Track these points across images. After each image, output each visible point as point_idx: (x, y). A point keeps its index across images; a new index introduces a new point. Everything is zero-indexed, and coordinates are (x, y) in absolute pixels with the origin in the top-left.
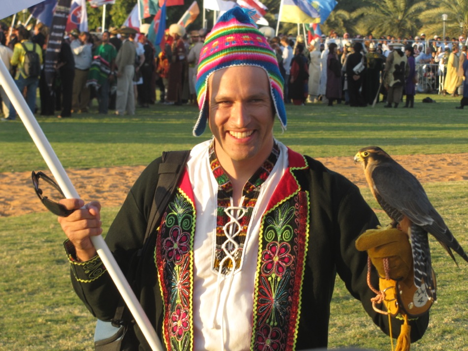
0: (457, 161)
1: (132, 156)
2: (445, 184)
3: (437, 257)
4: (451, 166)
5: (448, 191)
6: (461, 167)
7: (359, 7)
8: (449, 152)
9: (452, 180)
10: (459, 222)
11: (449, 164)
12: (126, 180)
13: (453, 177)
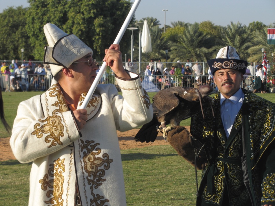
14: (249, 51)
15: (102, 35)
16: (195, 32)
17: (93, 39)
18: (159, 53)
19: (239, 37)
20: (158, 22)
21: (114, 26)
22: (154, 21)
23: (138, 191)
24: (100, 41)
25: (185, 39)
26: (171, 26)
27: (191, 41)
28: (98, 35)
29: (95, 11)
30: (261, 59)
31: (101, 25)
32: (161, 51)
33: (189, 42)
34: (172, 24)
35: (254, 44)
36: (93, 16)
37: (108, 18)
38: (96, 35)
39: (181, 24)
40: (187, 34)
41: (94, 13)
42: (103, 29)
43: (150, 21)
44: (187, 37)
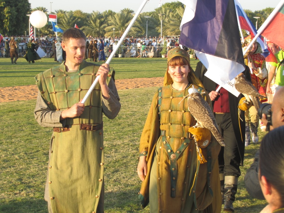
0: (123, 82)
1: (3, 84)
2: (120, 91)
3: (120, 118)
4: (121, 84)
5: (121, 93)
6: (124, 84)
7: (83, 26)
8: (120, 79)
9: (122, 89)
10: (126, 105)
11: (120, 83)
12: (1, 93)
13: (122, 88)
14: (105, 29)
15: (10, 19)
16: (71, 17)
17: (4, 22)
18: (48, 30)
19: (99, 20)
20: (47, 10)
21: (17, 13)
22: (44, 9)
23: (35, 131)
24: (8, 23)
25: (64, 22)
26: (55, 13)
27: (68, 23)
28: (7, 18)
29: (4, 3)
30: (112, 34)
31: (8, 12)
32: (49, 29)
33: (67, 24)
34: (56, 11)
35: (108, 25)
36: (3, 6)
37: (14, 8)
38: (5, 19)
39: (61, 11)
40: (66, 18)
41: (3, 4)
42: (10, 14)
43: (41, 9)
44: (65, 21)
